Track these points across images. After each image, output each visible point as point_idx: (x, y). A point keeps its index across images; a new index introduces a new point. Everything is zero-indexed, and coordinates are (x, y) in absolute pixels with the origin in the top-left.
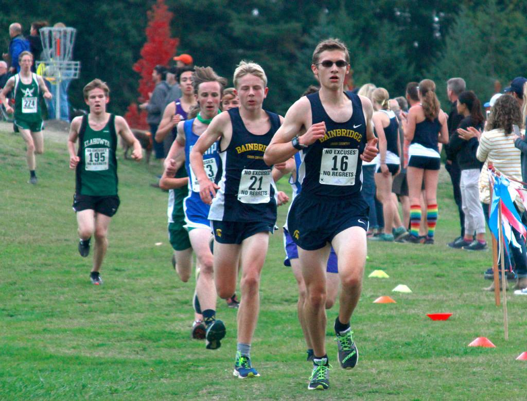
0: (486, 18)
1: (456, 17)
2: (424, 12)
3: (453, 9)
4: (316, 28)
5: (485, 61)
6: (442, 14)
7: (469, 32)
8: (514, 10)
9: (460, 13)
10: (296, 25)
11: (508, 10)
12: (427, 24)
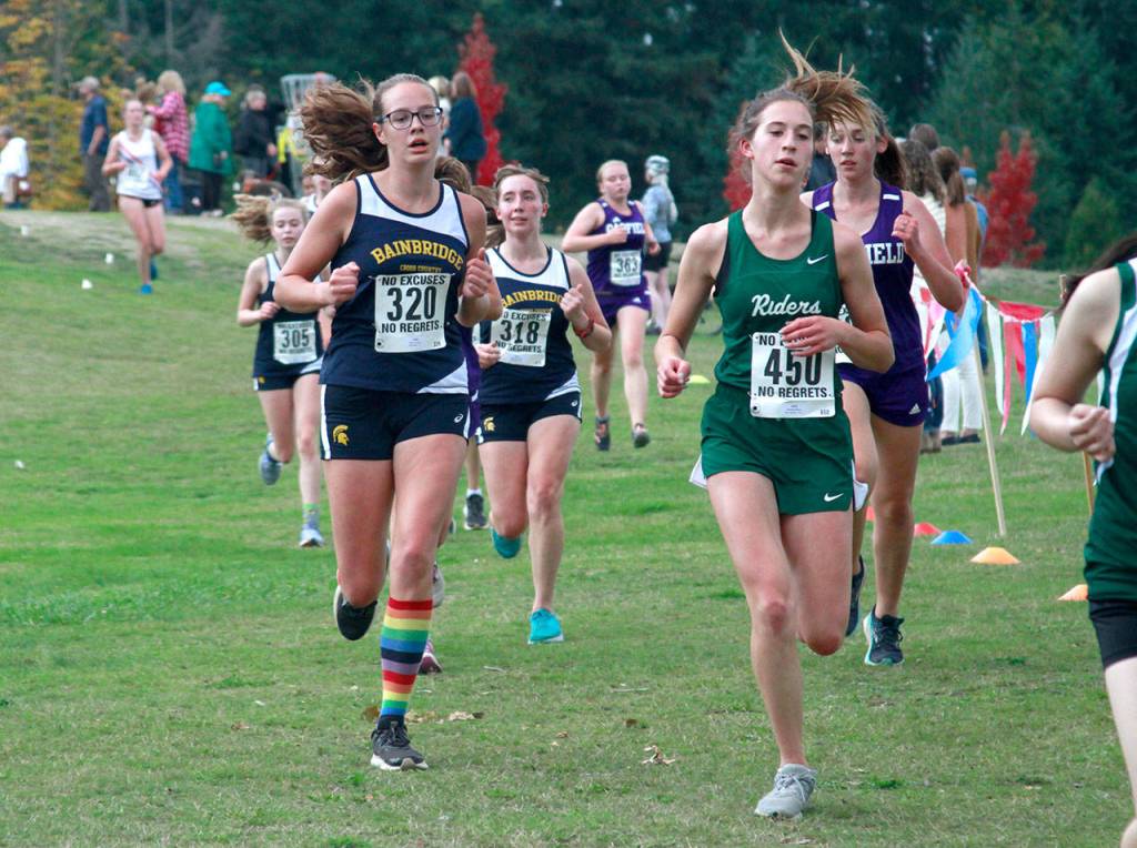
0: (1005, 33)
1: (960, 36)
2: (908, 28)
3: (954, 21)
4: (741, 60)
5: (1005, 99)
6: (936, 31)
7: (979, 57)
8: (1050, 20)
9: (965, 28)
10: (710, 57)
11: (1039, 20)
12: (914, 48)
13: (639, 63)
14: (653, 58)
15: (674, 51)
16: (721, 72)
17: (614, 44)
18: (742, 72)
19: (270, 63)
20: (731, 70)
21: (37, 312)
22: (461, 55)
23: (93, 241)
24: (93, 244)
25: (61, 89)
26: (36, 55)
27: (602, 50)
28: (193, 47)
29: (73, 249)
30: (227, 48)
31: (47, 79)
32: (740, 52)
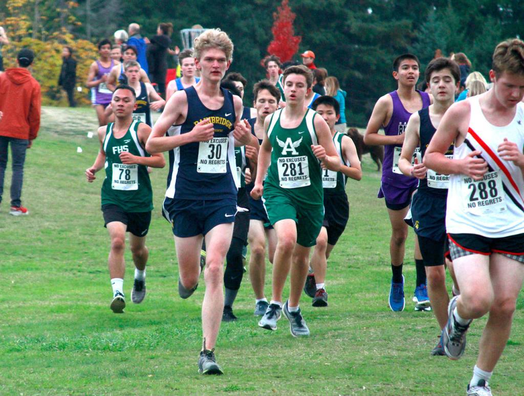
4: (425, 24)
10: (407, 22)
13: (365, 25)
14: (373, 22)
15: (386, 18)
16: (412, 31)
17: (350, 13)
18: (426, 31)
19: (148, 21)
20: (420, 30)
21: (48, 165)
22: (275, 19)
23: (71, 124)
24: (70, 126)
25: (37, 34)
26: (23, 14)
27: (343, 17)
28: (102, 11)
29: (59, 129)
30: (122, 12)
31: (30, 28)
32: (425, 20)
